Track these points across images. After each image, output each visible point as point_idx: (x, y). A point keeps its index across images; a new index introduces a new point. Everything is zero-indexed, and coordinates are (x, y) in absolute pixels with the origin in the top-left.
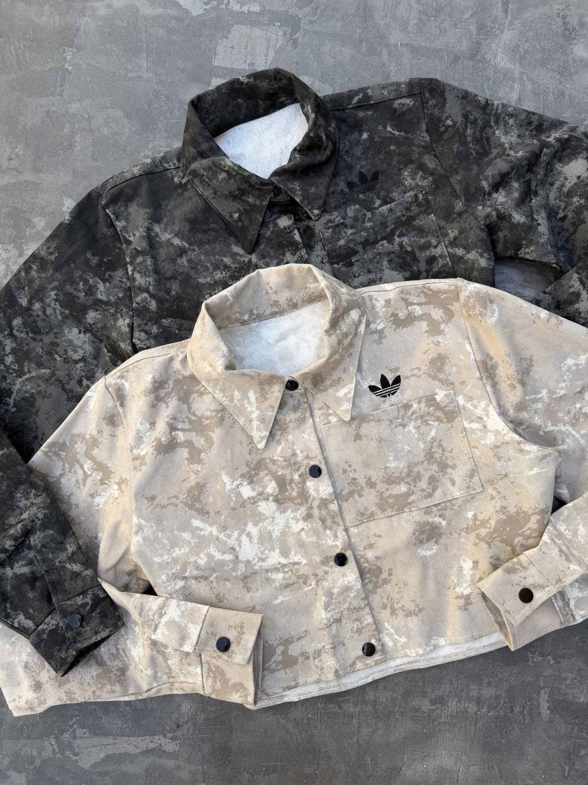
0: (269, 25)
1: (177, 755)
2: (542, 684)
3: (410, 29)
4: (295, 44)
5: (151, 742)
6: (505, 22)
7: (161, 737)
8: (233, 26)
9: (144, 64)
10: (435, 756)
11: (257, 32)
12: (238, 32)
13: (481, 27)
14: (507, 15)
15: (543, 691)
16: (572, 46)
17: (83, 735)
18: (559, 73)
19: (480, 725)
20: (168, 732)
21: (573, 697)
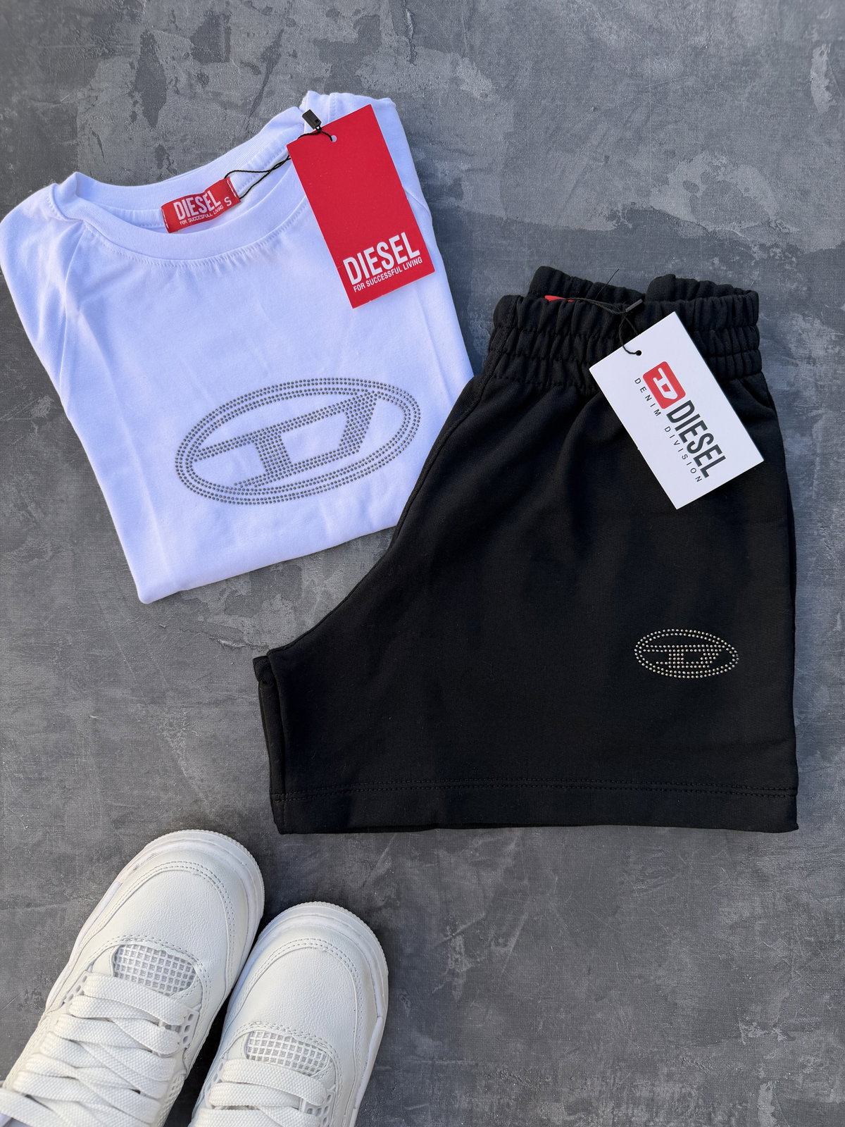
2: (762, 1075)
15: (764, 1087)
21: (816, 1095)
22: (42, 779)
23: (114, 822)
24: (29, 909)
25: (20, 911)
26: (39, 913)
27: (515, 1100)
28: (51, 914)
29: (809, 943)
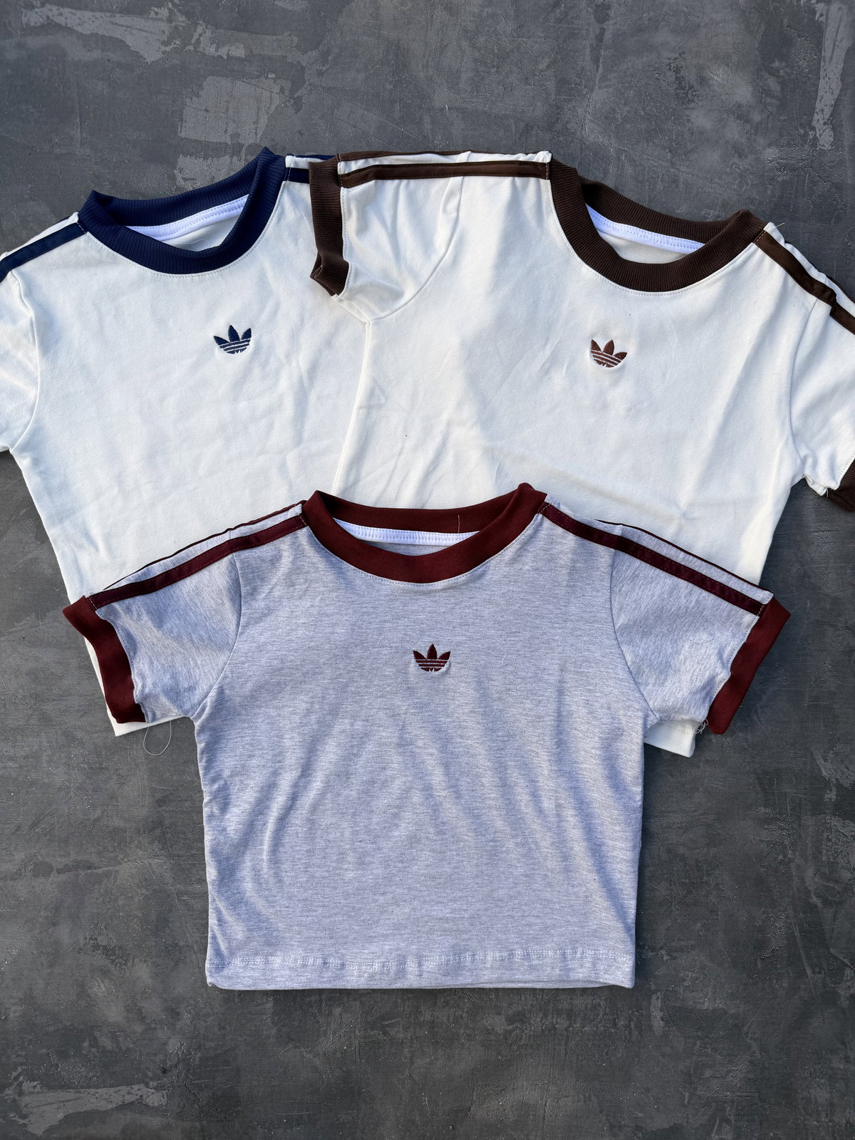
0: (258, 77)
1: (166, 1111)
2: (653, 987)
3: (462, 85)
4: (298, 104)
5: (129, 1093)
6: (595, 77)
7: (142, 1086)
8: (205, 78)
9: (77, 134)
10: (513, 1089)
11: (241, 87)
12: (213, 87)
13: (562, 82)
14: (598, 66)
15: (654, 997)
16: (687, 112)
17: (33, 1090)
18: (670, 151)
19: (572, 1044)
20: (151, 1079)
21: (694, 1003)
22: (102, 768)
23: (157, 801)
24: (90, 871)
25: (82, 873)
26: (98, 874)
27: (467, 1012)
28: (107, 874)
29: (685, 884)
